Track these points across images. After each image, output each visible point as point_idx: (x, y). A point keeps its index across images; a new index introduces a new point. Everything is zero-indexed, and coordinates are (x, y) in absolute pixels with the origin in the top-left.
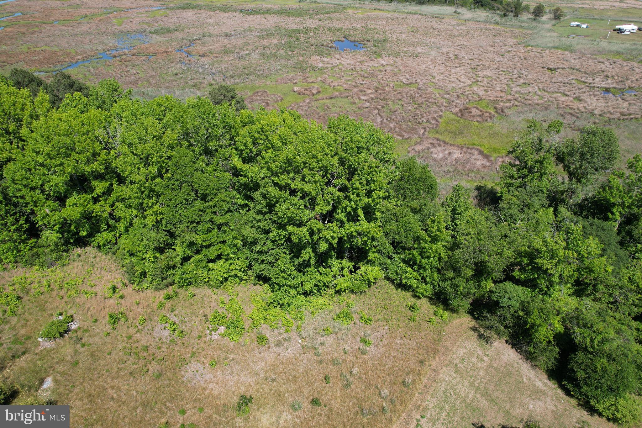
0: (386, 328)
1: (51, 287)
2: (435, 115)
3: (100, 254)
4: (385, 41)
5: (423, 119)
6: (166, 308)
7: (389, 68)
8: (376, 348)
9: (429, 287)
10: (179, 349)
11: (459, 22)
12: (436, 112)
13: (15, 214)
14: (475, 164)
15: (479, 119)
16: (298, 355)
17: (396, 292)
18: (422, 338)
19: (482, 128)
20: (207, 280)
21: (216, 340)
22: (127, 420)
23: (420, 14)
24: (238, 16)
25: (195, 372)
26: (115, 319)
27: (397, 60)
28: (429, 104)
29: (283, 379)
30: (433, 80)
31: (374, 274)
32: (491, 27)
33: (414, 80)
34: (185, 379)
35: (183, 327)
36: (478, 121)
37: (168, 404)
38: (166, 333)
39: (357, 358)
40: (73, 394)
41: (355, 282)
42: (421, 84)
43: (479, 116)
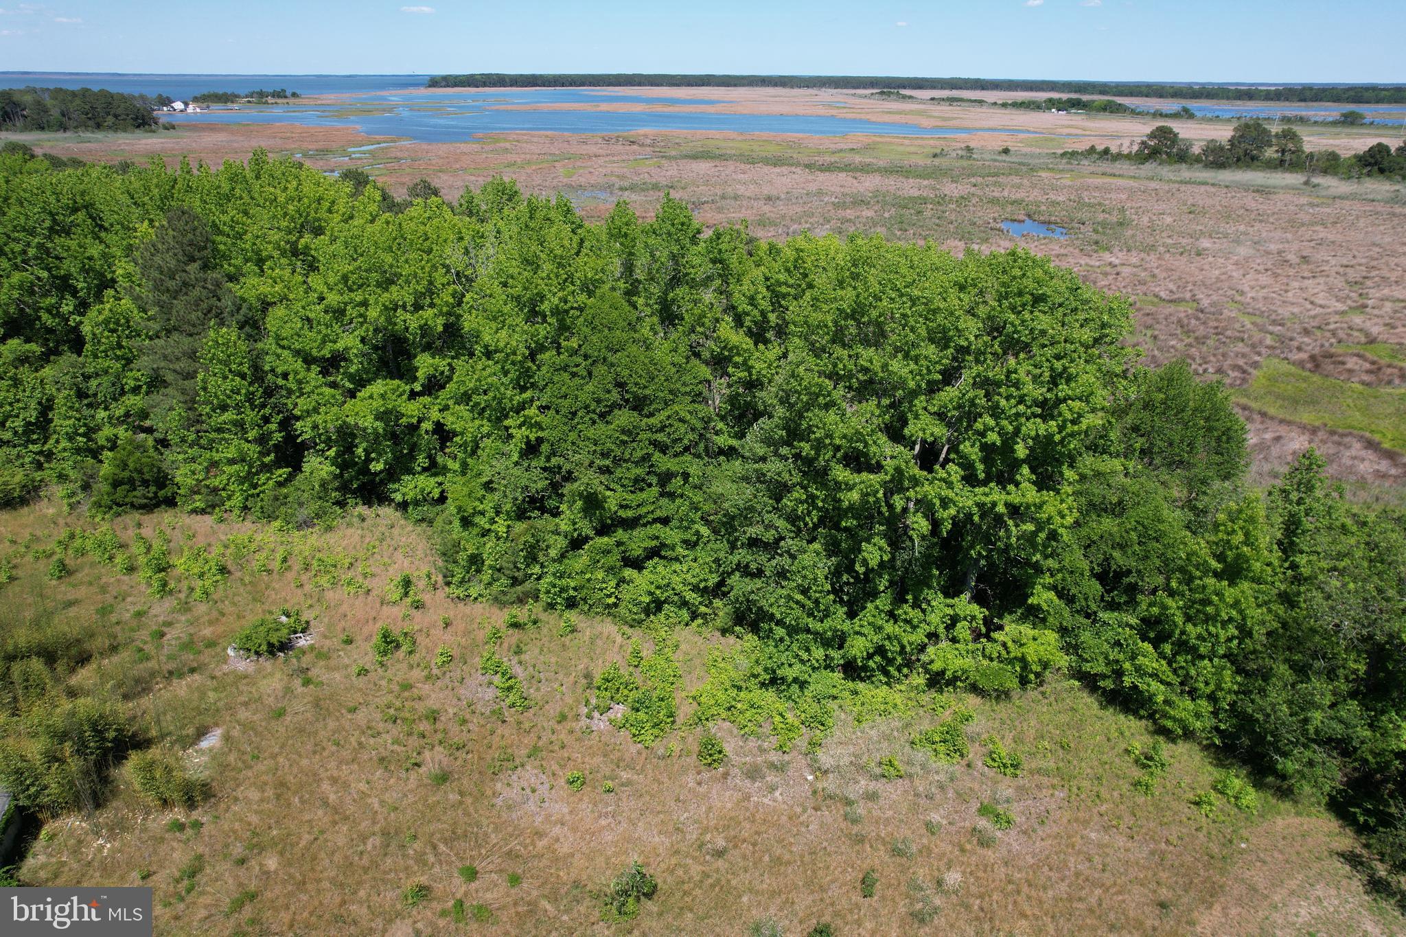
0: (1060, 794)
1: (289, 563)
2: (1241, 362)
3: (402, 522)
4: (1121, 224)
5: (1205, 366)
6: (506, 645)
7: (1126, 271)
8: (1023, 838)
9: (1205, 706)
10: (507, 732)
11: (1316, 201)
12: (1244, 355)
13: (263, 406)
14: (1352, 466)
15: (1366, 378)
16: (799, 810)
17: (1101, 713)
18: (1168, 842)
19: (1376, 397)
20: (612, 600)
21: (601, 733)
22: (338, 857)
23: (1213, 185)
24: (799, 172)
25: (528, 791)
26: (389, 643)
27: (1148, 259)
28: (1224, 340)
29: (744, 857)
30: (1238, 298)
31: (1041, 648)
33: (1188, 295)
34: (499, 801)
35: (532, 691)
36: (1363, 383)
37: (442, 847)
38: (490, 694)
39: (963, 850)
40: (250, 774)
41: (986, 662)
42: (1205, 302)
43: (1369, 372)
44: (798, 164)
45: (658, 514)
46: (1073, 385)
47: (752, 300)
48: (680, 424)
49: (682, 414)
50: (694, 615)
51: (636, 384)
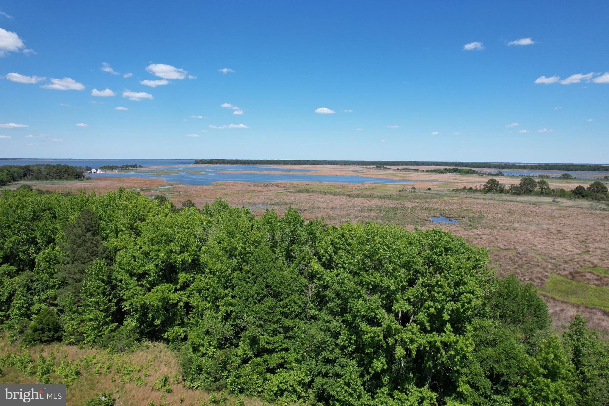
1: (110, 370)
2: (540, 275)
3: (166, 349)
4: (480, 218)
5: (524, 277)
7: (485, 237)
11: (559, 208)
12: (540, 273)
14: (599, 323)
15: (596, 282)
19: (602, 291)
20: (261, 389)
23: (516, 202)
24: (345, 198)
27: (493, 232)
28: (531, 266)
30: (534, 248)
32: (598, 212)
33: (512, 247)
36: (595, 285)
42: (520, 250)
43: (597, 280)
44: (344, 195)
45: (283, 347)
46: (466, 286)
47: (326, 250)
48: (294, 304)
49: (296, 300)
50: (299, 397)
51: (275, 286)
